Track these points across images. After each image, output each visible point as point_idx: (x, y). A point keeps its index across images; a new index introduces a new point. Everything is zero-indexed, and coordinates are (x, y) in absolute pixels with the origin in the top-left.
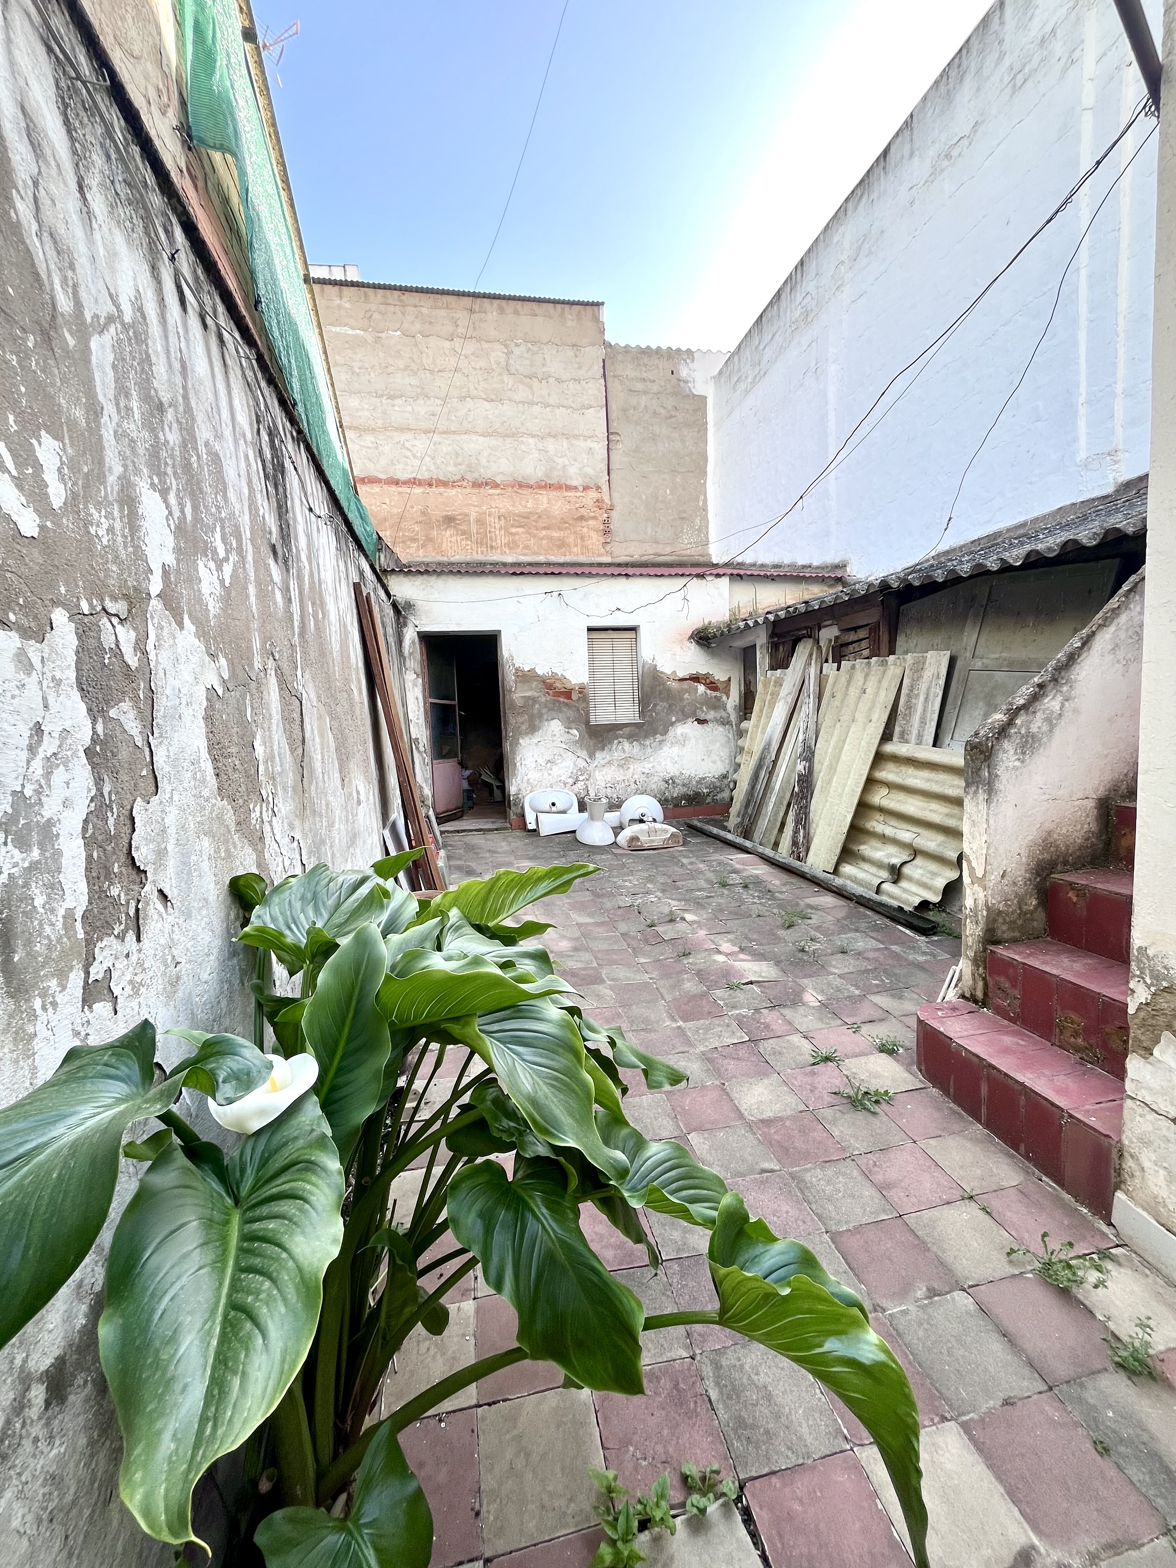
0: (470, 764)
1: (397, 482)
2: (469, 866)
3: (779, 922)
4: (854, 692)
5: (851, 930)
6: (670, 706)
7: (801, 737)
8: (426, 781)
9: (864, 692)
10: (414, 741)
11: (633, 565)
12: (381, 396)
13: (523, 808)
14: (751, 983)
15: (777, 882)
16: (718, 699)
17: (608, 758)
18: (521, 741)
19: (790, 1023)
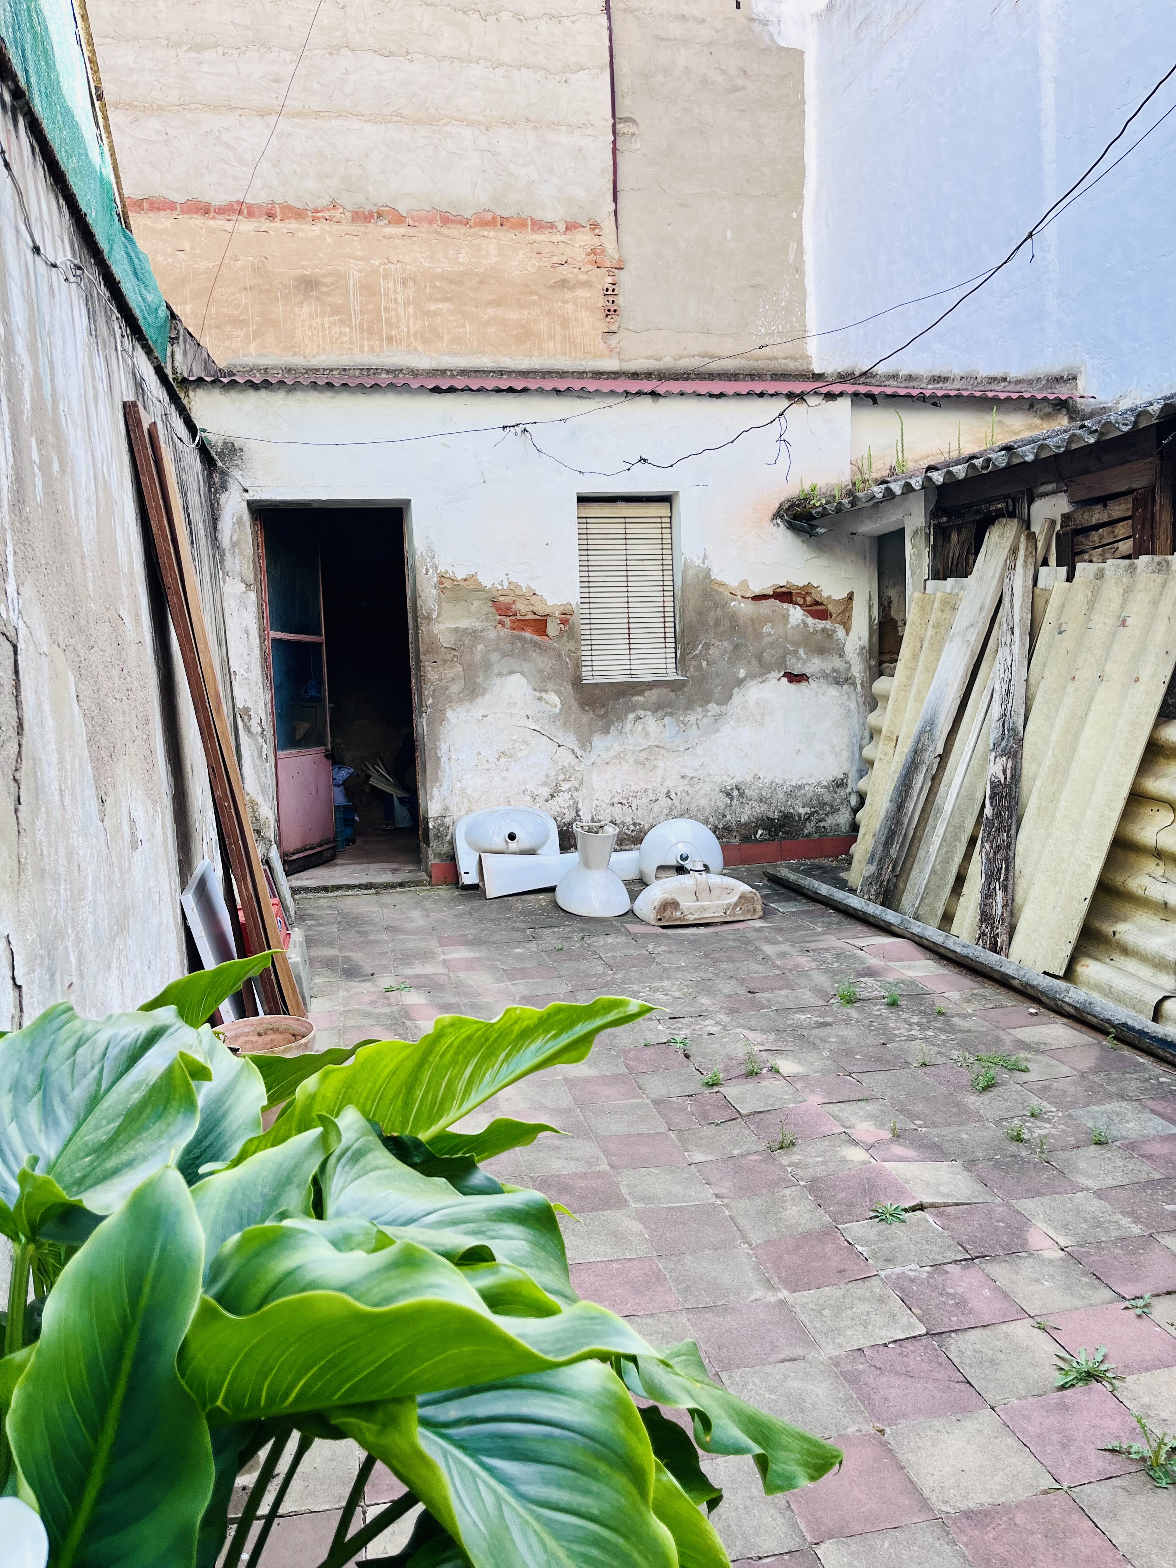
0: (348, 755)
1: (205, 210)
2: (348, 959)
3: (966, 1076)
4: (1102, 622)
5: (1110, 1096)
6: (736, 647)
7: (996, 710)
8: (263, 790)
9: (1123, 623)
10: (239, 715)
11: (663, 376)
12: (177, 45)
13: (452, 843)
14: (921, 1207)
15: (955, 995)
16: (829, 634)
17: (616, 747)
18: (449, 714)
19: (1006, 1296)
